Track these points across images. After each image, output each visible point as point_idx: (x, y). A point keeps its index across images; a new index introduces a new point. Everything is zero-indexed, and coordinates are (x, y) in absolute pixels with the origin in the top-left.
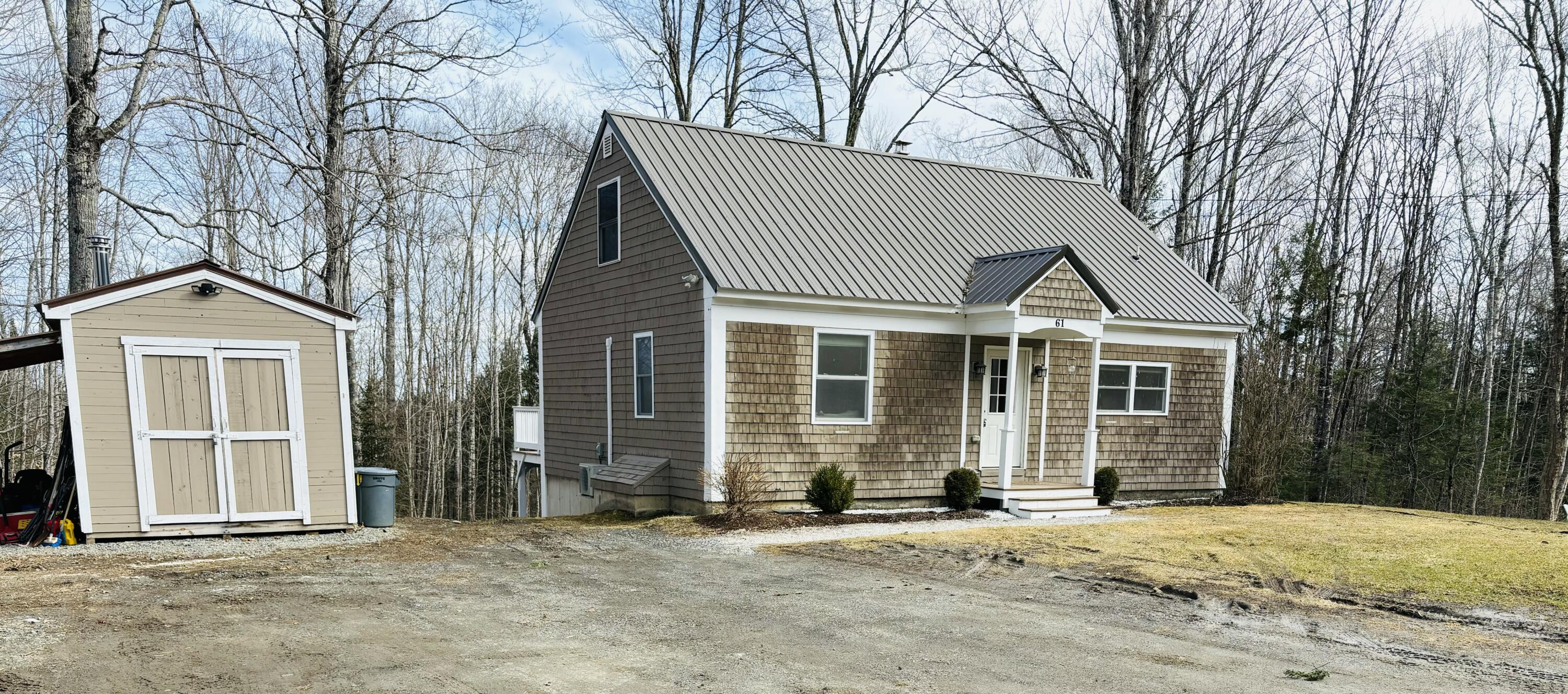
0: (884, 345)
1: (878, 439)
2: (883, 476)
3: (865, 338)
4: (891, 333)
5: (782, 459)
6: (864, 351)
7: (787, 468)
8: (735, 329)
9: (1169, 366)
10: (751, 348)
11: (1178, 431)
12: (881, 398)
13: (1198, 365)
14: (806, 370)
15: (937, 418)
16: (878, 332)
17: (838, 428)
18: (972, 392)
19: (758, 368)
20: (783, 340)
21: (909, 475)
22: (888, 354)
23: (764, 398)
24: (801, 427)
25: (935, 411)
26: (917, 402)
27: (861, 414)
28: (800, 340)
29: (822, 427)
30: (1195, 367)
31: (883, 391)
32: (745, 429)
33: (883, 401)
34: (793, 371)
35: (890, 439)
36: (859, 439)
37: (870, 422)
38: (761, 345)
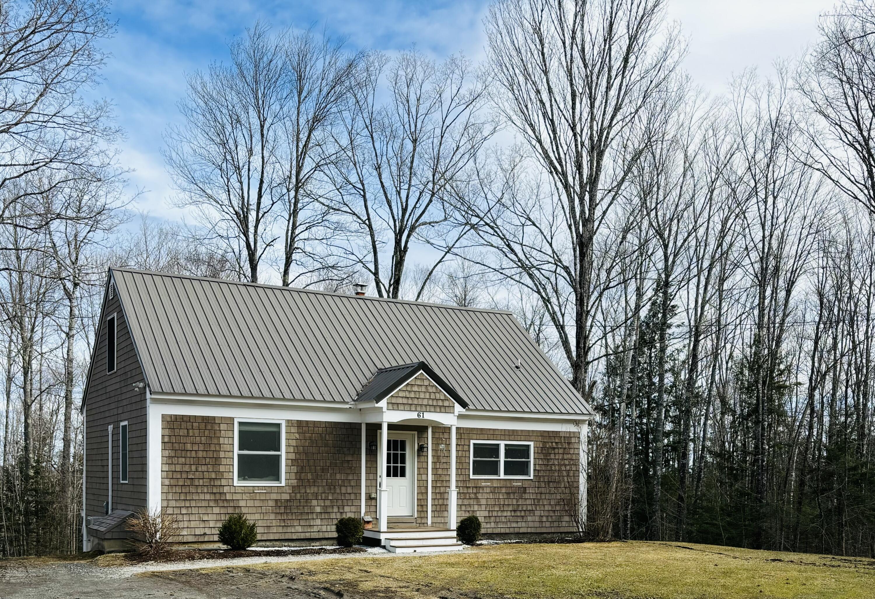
0: (294, 430)
1: (290, 496)
2: (296, 523)
3: (278, 425)
4: (299, 422)
5: (209, 511)
6: (278, 435)
7: (214, 517)
8: (169, 419)
9: (532, 444)
10: (183, 432)
11: (543, 490)
12: (292, 467)
13: (556, 443)
14: (228, 448)
15: (340, 482)
16: (288, 421)
17: (257, 488)
18: (369, 463)
19: (189, 447)
20: (209, 427)
21: (318, 522)
22: (297, 436)
23: (193, 468)
24: (225, 488)
25: (338, 476)
26: (323, 470)
27: (277, 478)
28: (223, 427)
29: (243, 488)
30: (554, 444)
31: (293, 462)
32: (178, 490)
33: (294, 469)
34: (218, 449)
35: (301, 496)
36: (274, 496)
37: (283, 484)
38: (191, 431)
